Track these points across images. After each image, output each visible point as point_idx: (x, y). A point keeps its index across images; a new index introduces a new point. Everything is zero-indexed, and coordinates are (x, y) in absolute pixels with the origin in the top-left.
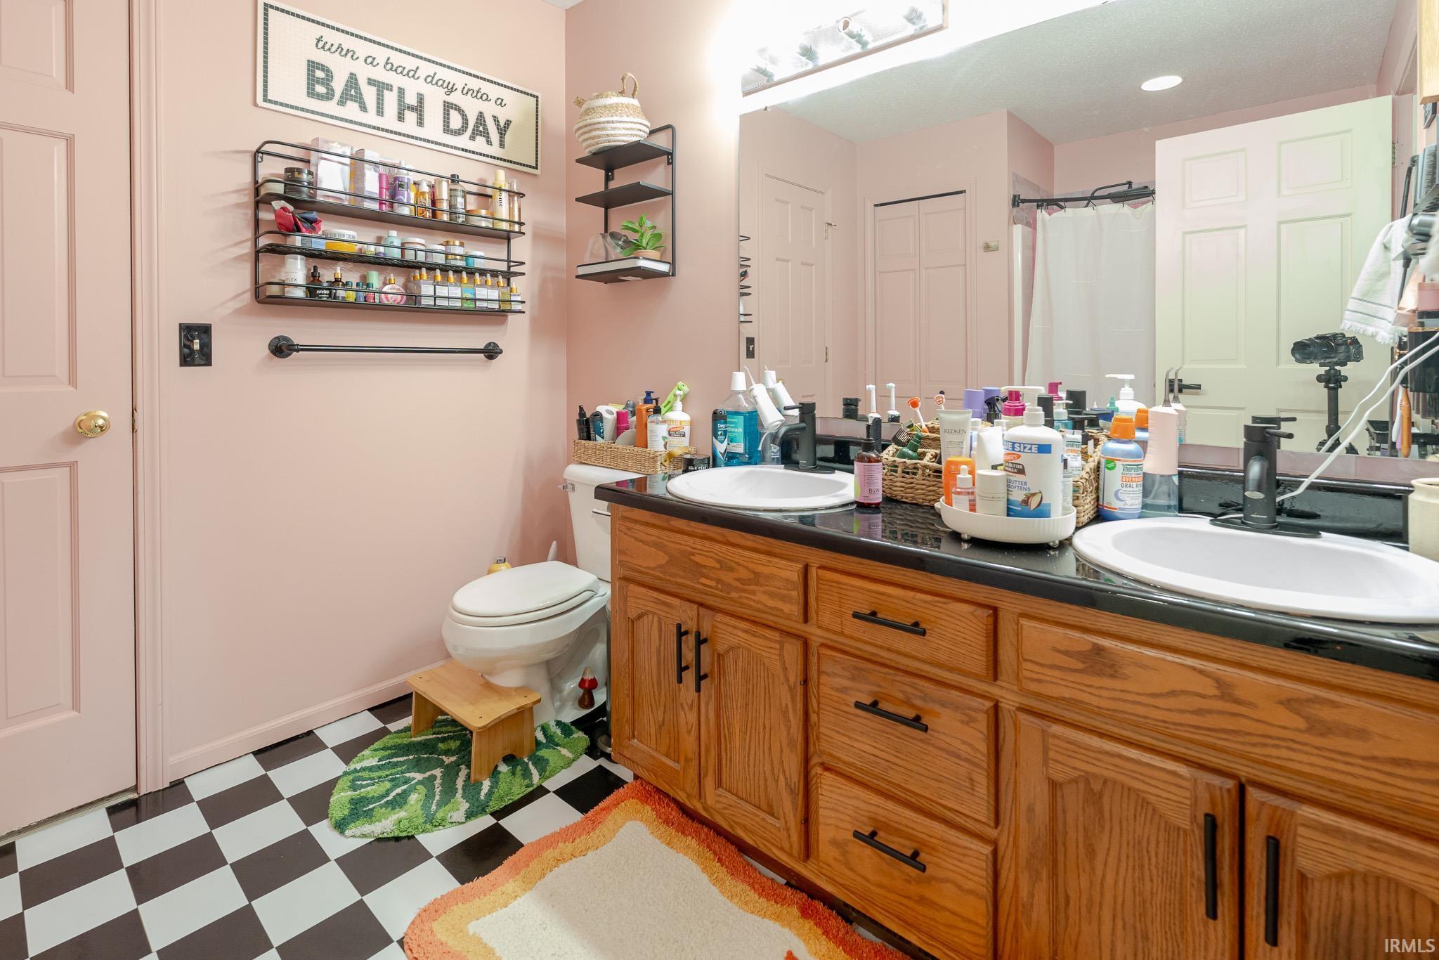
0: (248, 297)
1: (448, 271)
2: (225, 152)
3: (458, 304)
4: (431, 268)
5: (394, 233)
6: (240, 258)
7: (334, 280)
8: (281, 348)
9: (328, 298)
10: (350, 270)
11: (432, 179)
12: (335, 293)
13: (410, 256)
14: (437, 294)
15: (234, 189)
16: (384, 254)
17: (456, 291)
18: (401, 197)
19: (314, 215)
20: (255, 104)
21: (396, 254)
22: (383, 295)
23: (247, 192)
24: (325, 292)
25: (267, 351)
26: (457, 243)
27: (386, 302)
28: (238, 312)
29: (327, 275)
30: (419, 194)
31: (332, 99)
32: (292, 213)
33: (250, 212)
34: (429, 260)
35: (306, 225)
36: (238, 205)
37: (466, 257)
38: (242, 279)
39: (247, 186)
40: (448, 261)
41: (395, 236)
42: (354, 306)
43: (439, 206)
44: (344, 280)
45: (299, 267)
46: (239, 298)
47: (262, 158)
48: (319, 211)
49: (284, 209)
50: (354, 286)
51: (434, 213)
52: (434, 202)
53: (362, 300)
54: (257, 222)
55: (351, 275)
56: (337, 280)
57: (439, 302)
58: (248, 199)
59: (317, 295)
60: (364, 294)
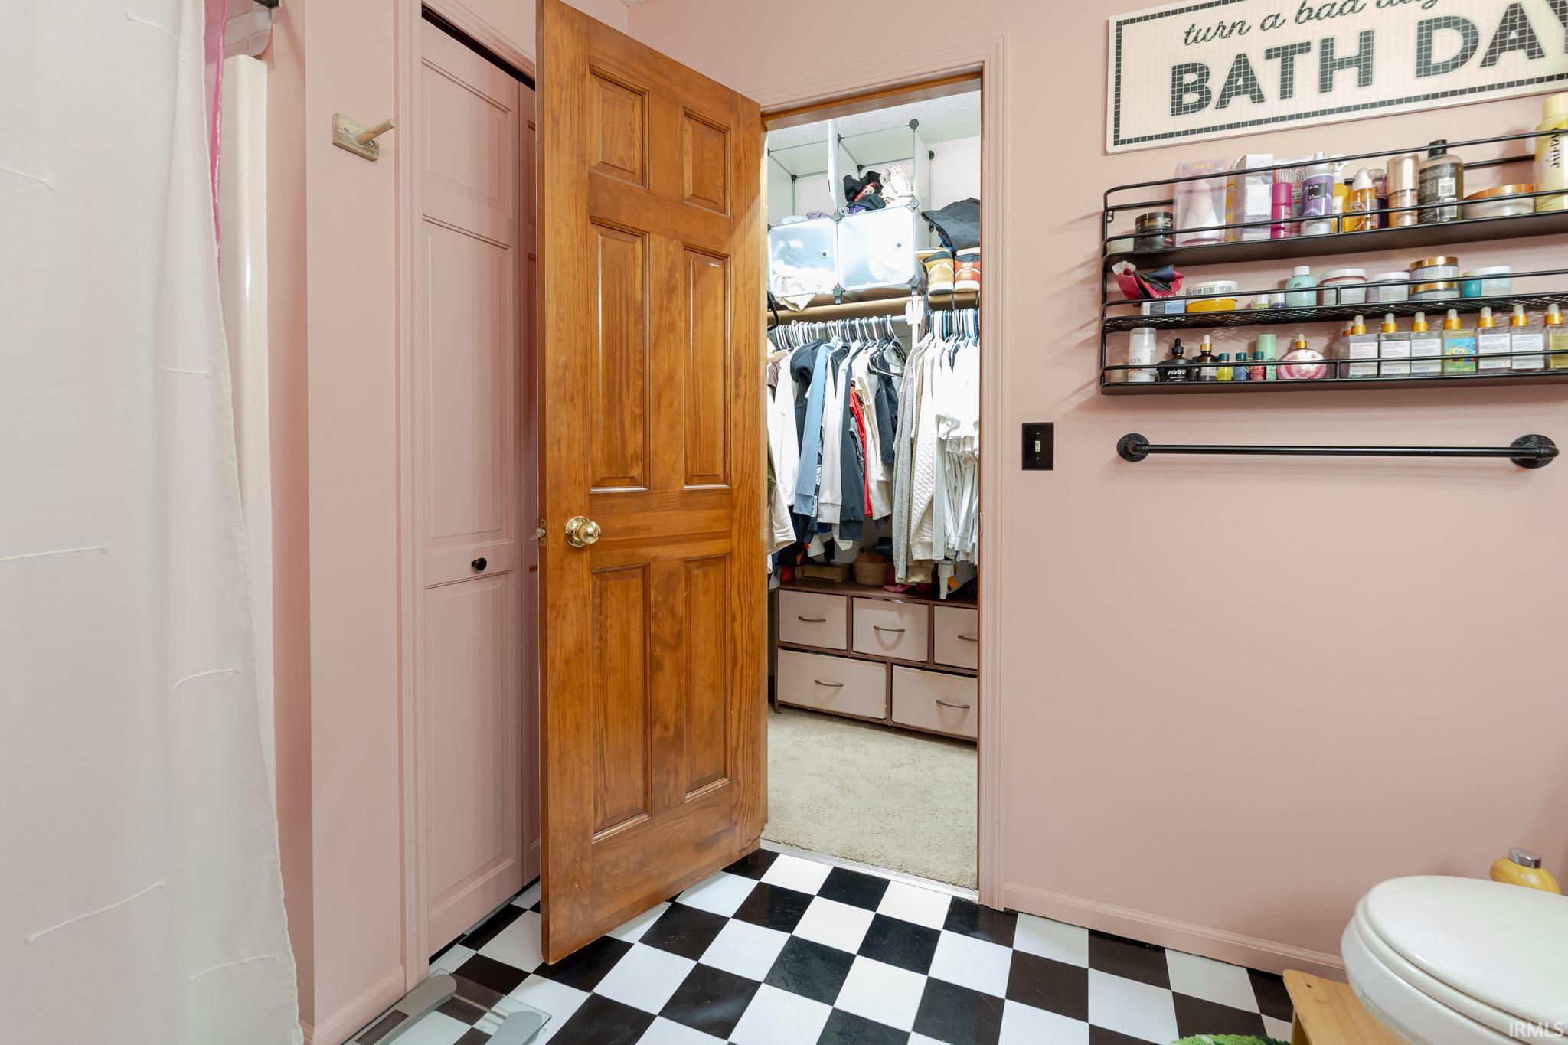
0: (1094, 388)
1: (1413, 315)
2: (1070, 223)
3: (1434, 369)
4: (1374, 314)
5: (1303, 270)
6: (1085, 344)
7: (1200, 354)
8: (1132, 449)
9: (1184, 379)
10: (1233, 338)
11: (1381, 164)
12: (1198, 373)
13: (1329, 299)
14: (1383, 356)
15: (1080, 262)
16: (1284, 305)
17: (1433, 346)
18: (1313, 210)
19: (1170, 270)
20: (1106, 153)
21: (1307, 300)
22: (1283, 368)
23: (1094, 263)
24: (1180, 372)
25: (1115, 453)
26: (1441, 260)
27: (1287, 377)
28: (1085, 407)
29: (1192, 349)
30: (1352, 197)
31: (1207, 104)
32: (1134, 273)
33: (1098, 286)
34: (1373, 301)
35: (1157, 287)
36: (1084, 281)
37: (1462, 282)
38: (1087, 368)
39: (1094, 256)
40: (1418, 297)
41: (1305, 274)
42: (1233, 387)
43: (1395, 204)
44: (1215, 354)
45: (1146, 343)
46: (1084, 390)
47: (1112, 216)
48: (1178, 265)
49: (1127, 272)
50: (1233, 360)
51: (1384, 220)
52: (1384, 202)
53: (1243, 378)
54: (1105, 295)
55: (1229, 345)
56: (1204, 354)
57: (1386, 370)
58: (1096, 271)
59: (1167, 378)
60: (1248, 369)
